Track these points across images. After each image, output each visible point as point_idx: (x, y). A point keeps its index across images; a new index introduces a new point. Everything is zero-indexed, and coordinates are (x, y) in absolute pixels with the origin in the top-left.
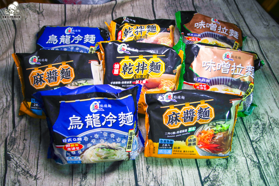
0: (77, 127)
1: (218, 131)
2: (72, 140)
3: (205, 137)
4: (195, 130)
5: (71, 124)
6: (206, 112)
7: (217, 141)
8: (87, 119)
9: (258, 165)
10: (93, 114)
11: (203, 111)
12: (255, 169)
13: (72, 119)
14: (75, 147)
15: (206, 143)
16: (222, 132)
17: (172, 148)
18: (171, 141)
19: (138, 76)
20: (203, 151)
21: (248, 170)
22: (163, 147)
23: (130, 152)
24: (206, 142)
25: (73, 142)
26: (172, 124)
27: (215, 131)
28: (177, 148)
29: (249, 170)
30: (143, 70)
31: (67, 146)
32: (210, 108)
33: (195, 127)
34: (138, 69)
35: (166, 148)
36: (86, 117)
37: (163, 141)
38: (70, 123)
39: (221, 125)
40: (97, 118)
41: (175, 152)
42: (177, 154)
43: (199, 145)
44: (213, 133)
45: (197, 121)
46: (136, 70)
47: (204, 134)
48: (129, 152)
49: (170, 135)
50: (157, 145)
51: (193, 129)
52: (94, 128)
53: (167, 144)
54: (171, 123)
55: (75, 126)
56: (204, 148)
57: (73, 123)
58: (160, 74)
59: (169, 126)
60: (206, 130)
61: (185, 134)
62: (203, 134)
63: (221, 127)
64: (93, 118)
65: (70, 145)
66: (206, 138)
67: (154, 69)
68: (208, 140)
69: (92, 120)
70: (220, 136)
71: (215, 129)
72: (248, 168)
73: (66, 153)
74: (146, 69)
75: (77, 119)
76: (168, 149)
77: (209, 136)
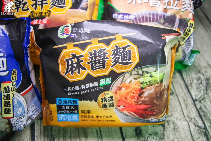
1: (147, 84)
3: (128, 94)
4: (111, 82)
6: (125, 53)
7: (147, 99)
9: (205, 131)
11: (121, 52)
12: (201, 138)
15: (130, 103)
16: (152, 85)
17: (78, 113)
18: (73, 101)
19: (36, 13)
20: (126, 115)
21: (192, 139)
22: (64, 110)
23: (11, 119)
24: (130, 101)
26: (72, 74)
27: (142, 83)
28: (86, 112)
29: (194, 138)
30: (42, 5)
32: (132, 47)
33: (110, 78)
34: (36, 4)
35: (68, 112)
37: (63, 101)
39: (151, 74)
41: (83, 119)
42: (87, 120)
43: (119, 106)
44: (139, 88)
45: (112, 67)
46: (33, 6)
47: (126, 89)
48: (8, 119)
49: (72, 91)
50: (53, 107)
51: (108, 81)
53: (69, 106)
54: (71, 72)
56: (127, 111)
58: (66, 9)
59: (69, 77)
60: (127, 82)
61: (95, 89)
62: (123, 89)
63: (151, 76)
66: (129, 96)
67: (57, 3)
68: (132, 99)
70: (150, 92)
71: (141, 80)
72: (192, 137)
74: (47, 3)
76: (72, 113)
77: (134, 92)
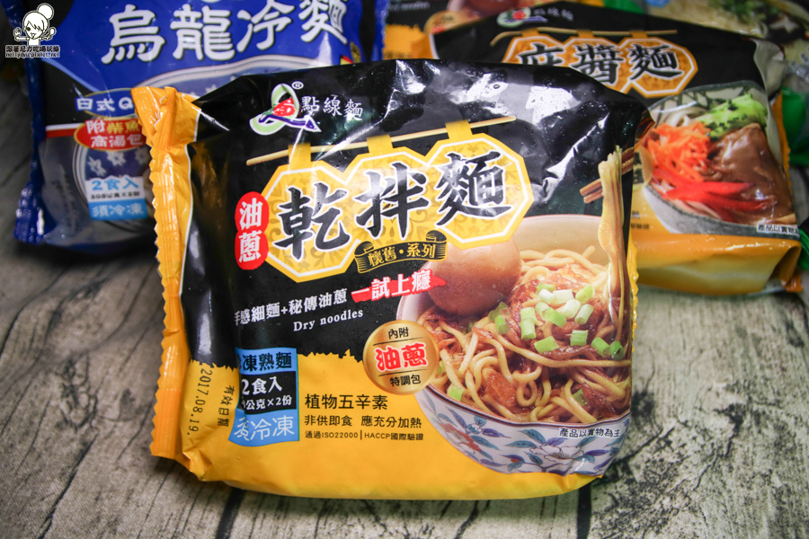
0: (136, 53)
1: (725, 128)
2: (116, 105)
5: (115, 42)
7: (732, 166)
8: (178, 19)
10: (206, 9)
13: (121, 21)
14: (123, 133)
15: (688, 177)
16: (740, 128)
20: (681, 212)
24: (686, 173)
25: (119, 112)
27: (712, 127)
31: (91, 126)
36: (177, 13)
38: (112, 35)
39: (730, 103)
40: (219, 25)
43: (658, 182)
44: (705, 137)
47: (671, 140)
52: (207, 62)
55: (132, 48)
56: (684, 200)
57: (122, 37)
60: (673, 122)
63: (733, 108)
64: (205, 25)
65: (107, 124)
66: (682, 158)
68: (691, 165)
69: (201, 30)
70: (737, 146)
73: (88, 160)
75: (141, 18)
77: (694, 147)
